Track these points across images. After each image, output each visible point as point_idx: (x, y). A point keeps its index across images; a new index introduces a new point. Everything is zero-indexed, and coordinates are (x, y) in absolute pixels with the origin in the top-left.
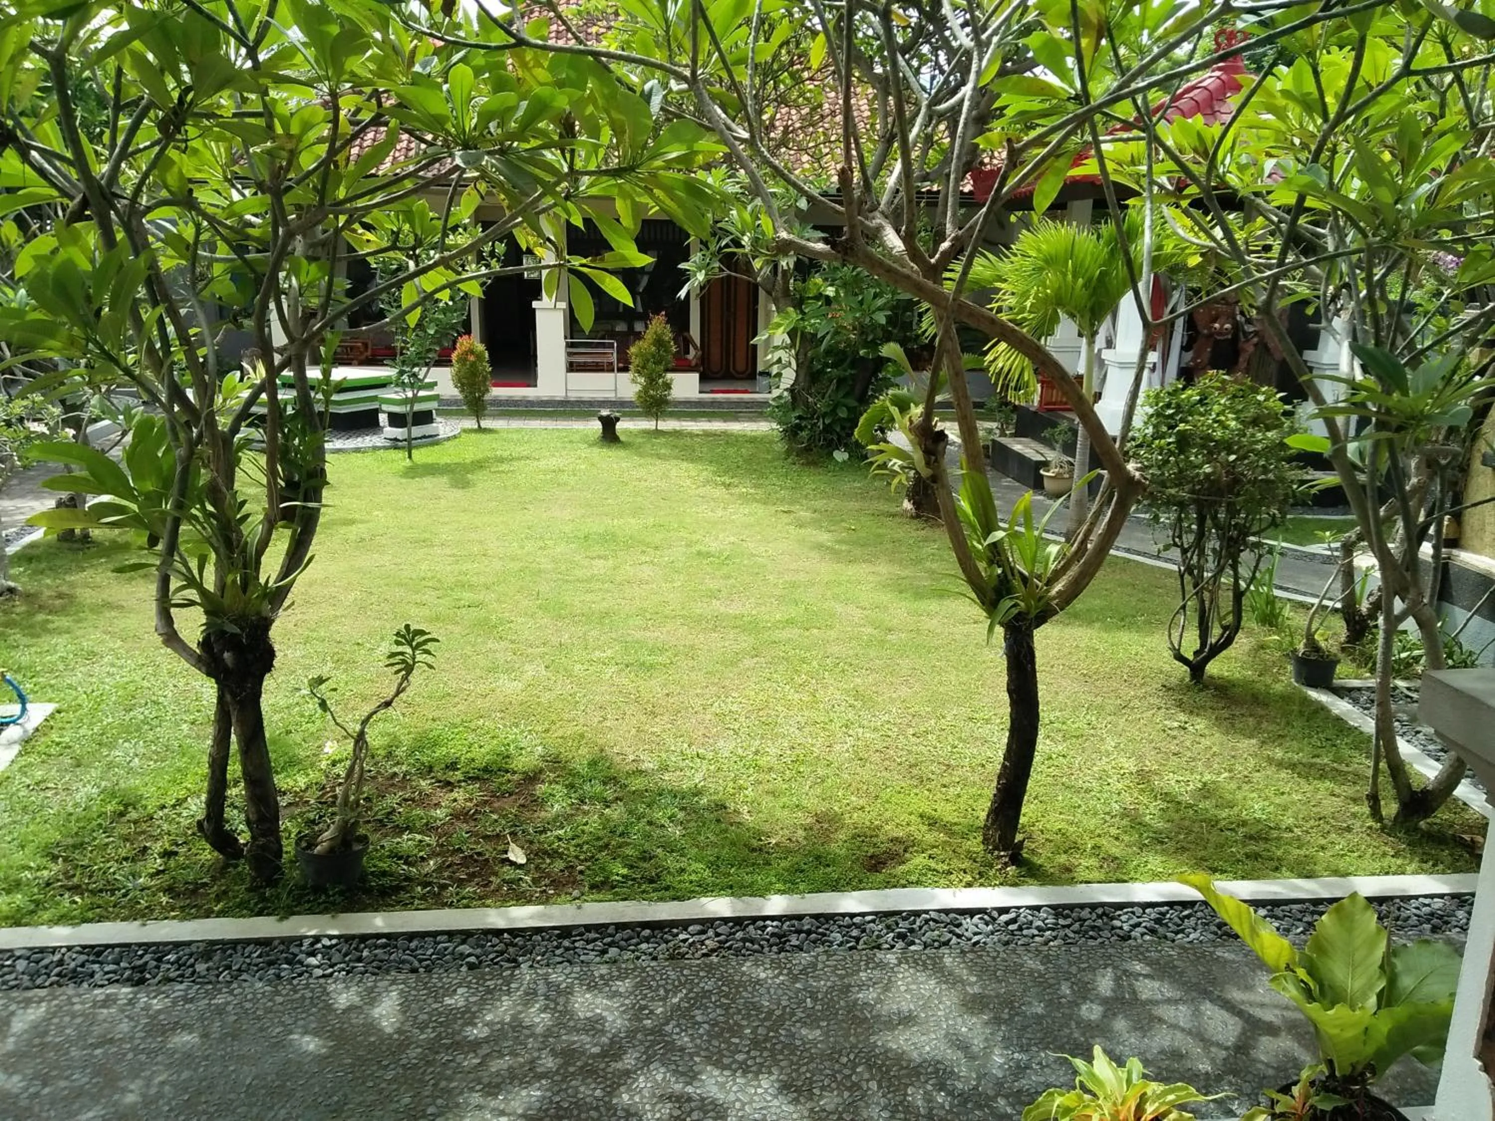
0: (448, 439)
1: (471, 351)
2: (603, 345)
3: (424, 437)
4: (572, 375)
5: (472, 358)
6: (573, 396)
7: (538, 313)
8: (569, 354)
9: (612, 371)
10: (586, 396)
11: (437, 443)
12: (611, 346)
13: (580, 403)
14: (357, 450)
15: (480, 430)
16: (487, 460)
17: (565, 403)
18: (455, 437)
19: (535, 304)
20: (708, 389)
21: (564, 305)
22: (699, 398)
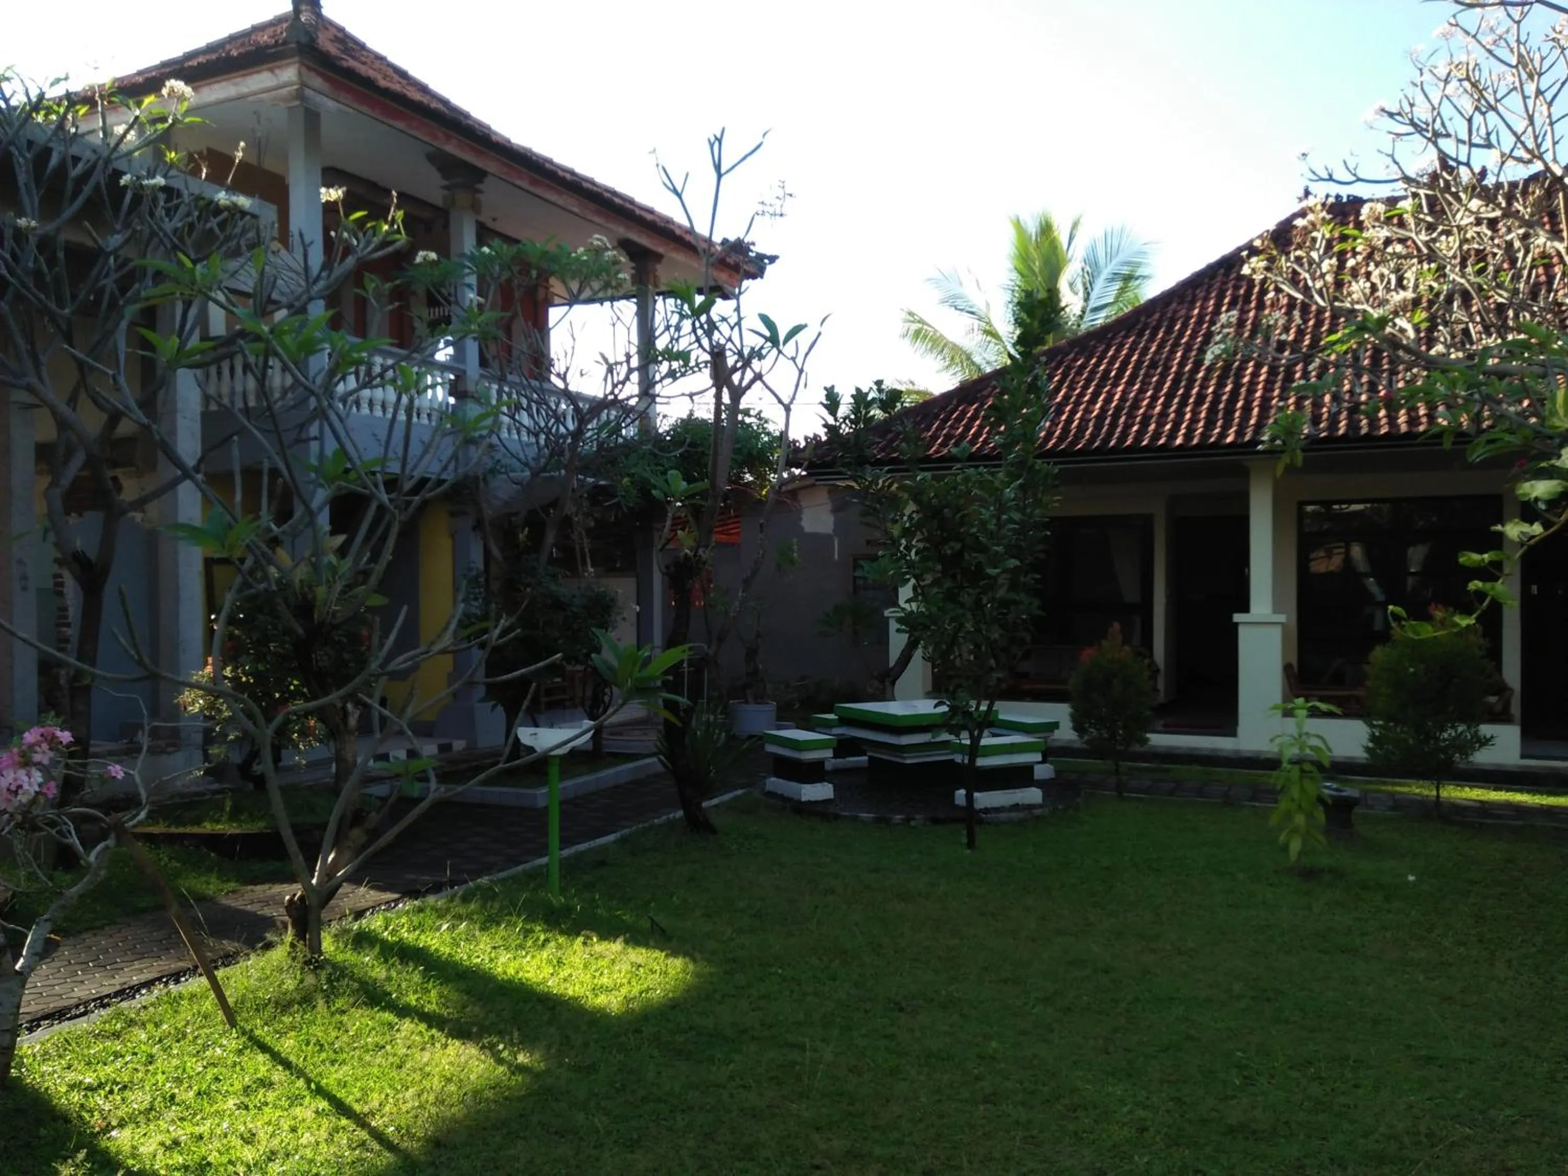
3: (1016, 807)
19: (1237, 617)
20: (1537, 751)
21: (1282, 618)
22: (1521, 767)
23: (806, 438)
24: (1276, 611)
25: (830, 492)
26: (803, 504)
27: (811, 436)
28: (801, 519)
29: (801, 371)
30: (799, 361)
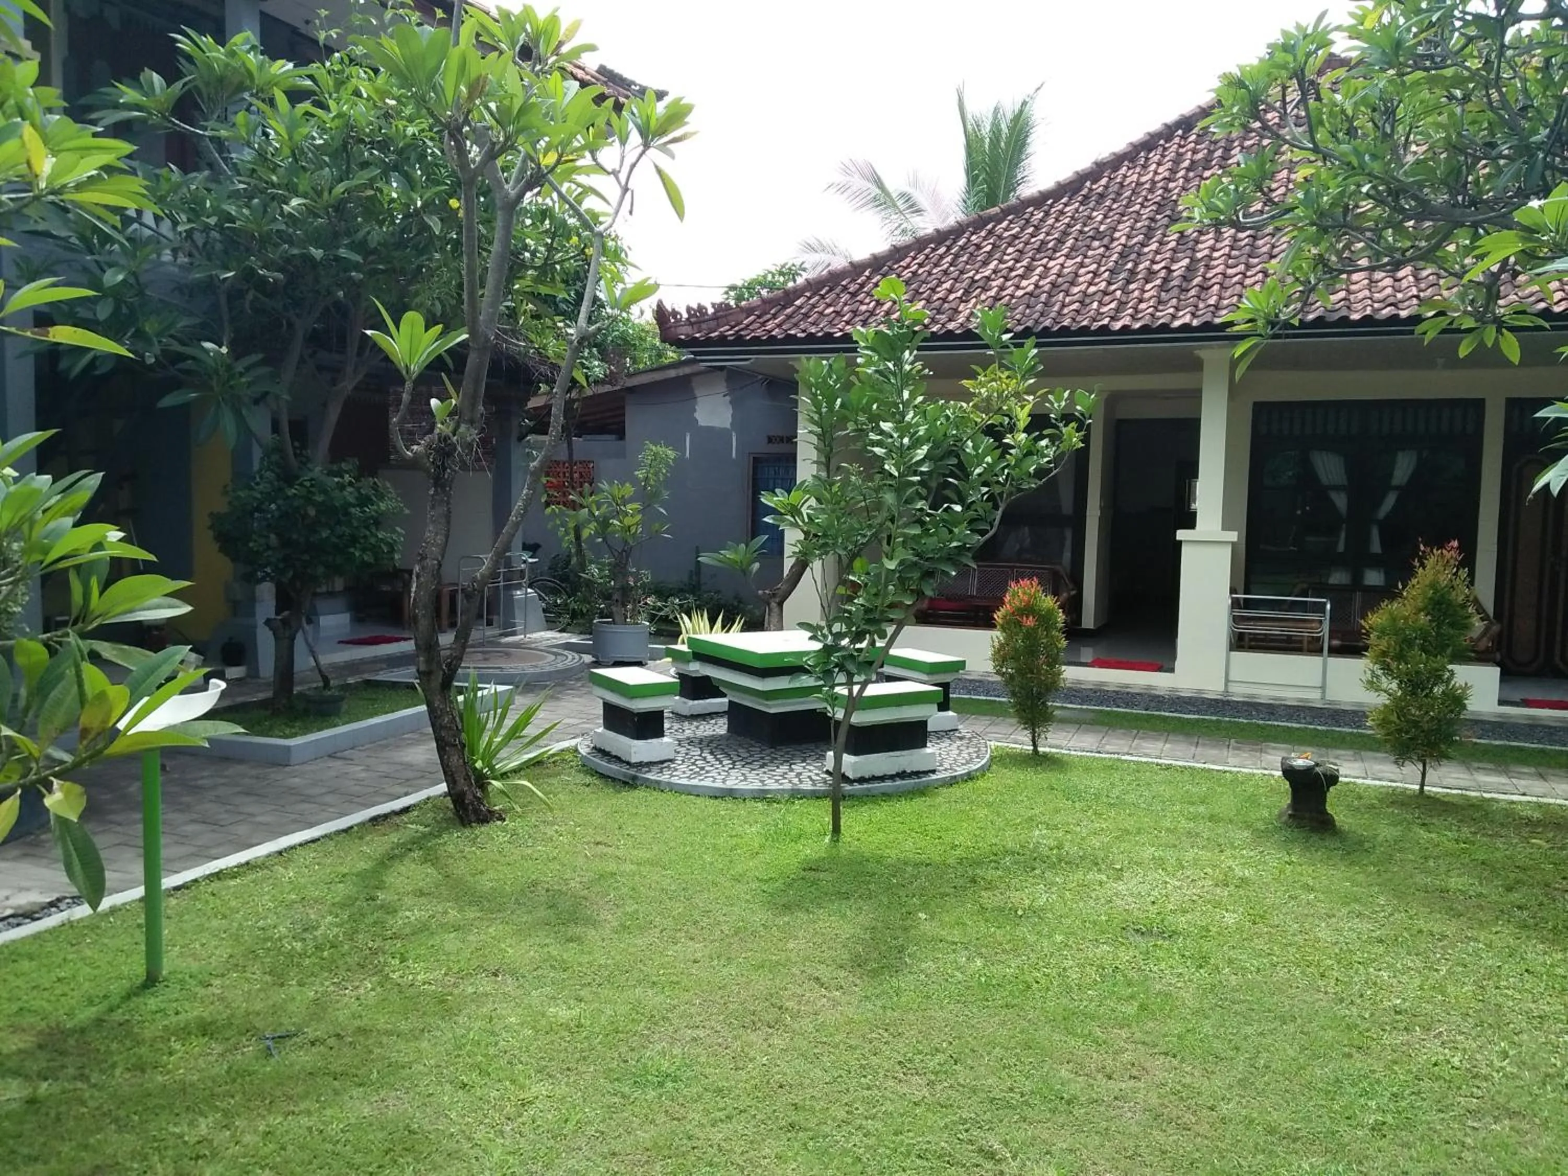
0: (952, 782)
1: (1028, 610)
2: (1304, 607)
3: (902, 775)
4: (1237, 656)
5: (1030, 622)
6: (1239, 692)
7: (1185, 550)
8: (1236, 620)
9: (1318, 651)
10: (1265, 694)
11: (922, 792)
12: (1320, 608)
13: (1251, 707)
14: (761, 796)
15: (1037, 760)
16: (995, 857)
17: (1220, 705)
18: (969, 777)
19: (1181, 534)
20: (1517, 696)
21: (1233, 536)
22: (1501, 715)
23: (689, 309)
24: (1226, 527)
25: (728, 380)
26: (698, 393)
27: (695, 306)
28: (695, 410)
29: (625, 190)
30: (623, 177)
